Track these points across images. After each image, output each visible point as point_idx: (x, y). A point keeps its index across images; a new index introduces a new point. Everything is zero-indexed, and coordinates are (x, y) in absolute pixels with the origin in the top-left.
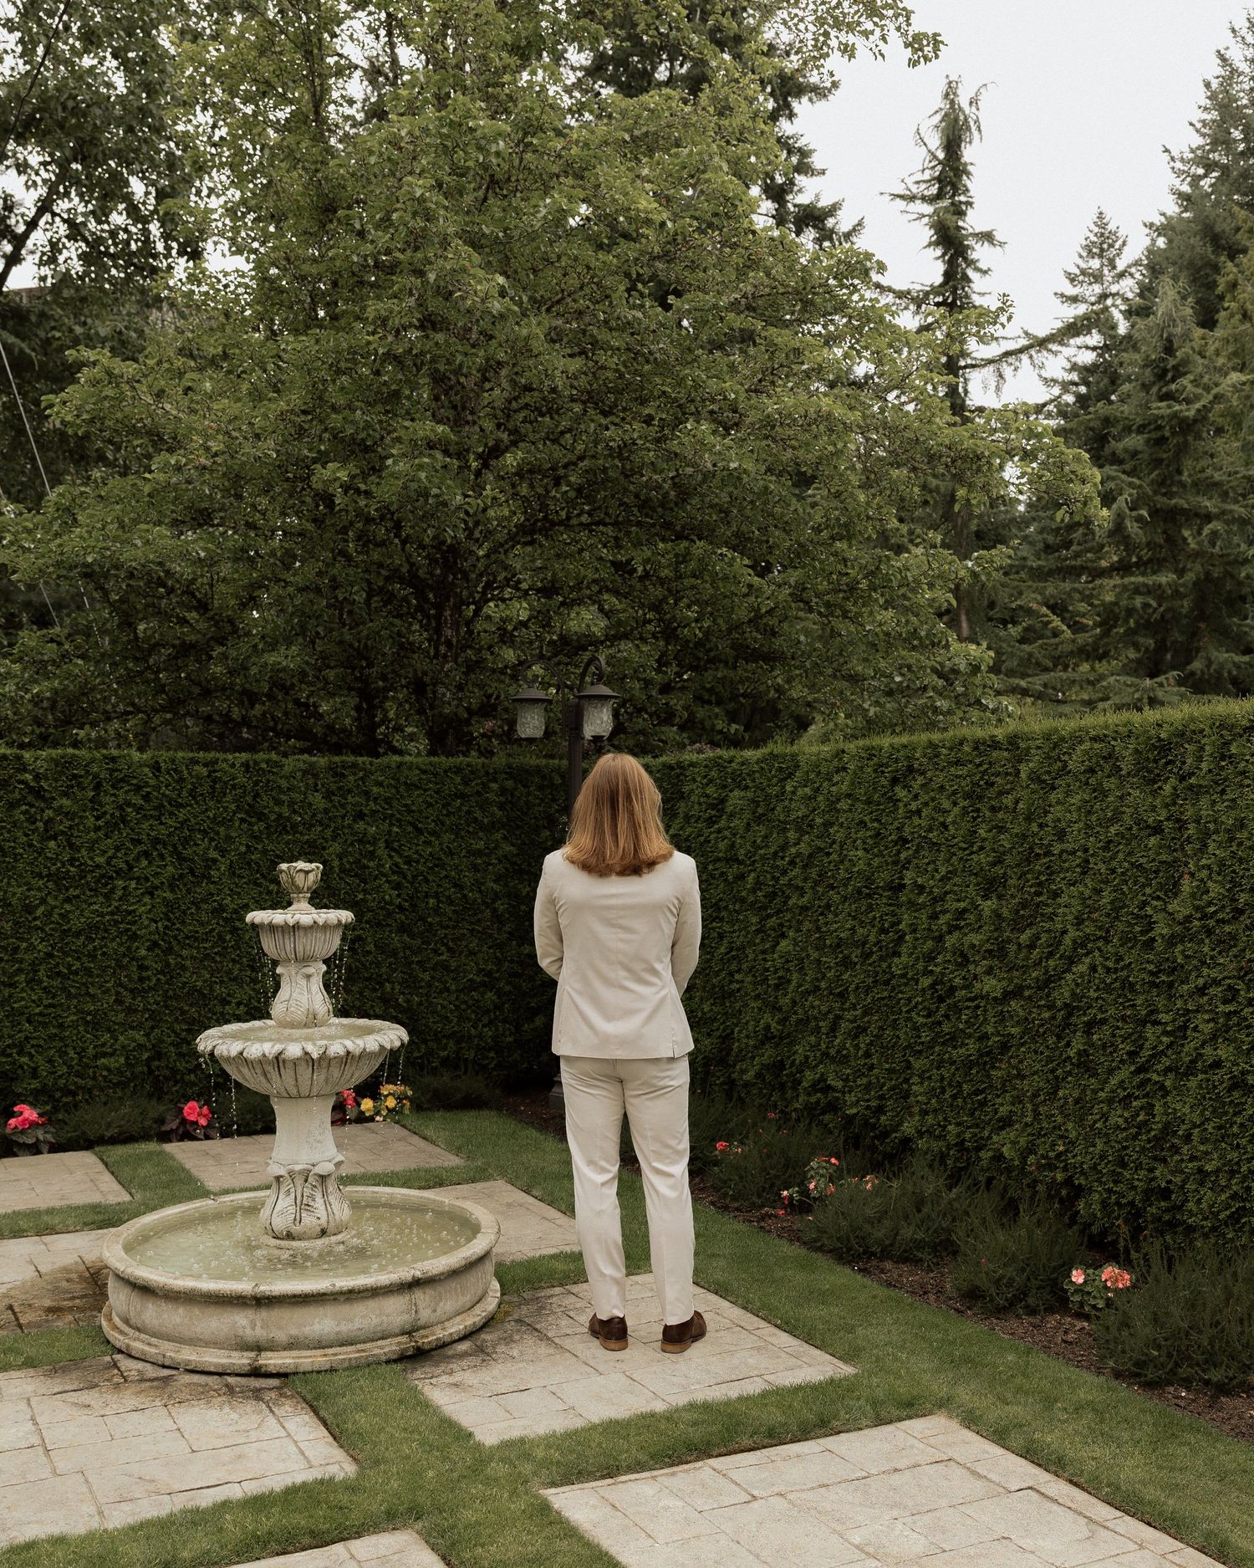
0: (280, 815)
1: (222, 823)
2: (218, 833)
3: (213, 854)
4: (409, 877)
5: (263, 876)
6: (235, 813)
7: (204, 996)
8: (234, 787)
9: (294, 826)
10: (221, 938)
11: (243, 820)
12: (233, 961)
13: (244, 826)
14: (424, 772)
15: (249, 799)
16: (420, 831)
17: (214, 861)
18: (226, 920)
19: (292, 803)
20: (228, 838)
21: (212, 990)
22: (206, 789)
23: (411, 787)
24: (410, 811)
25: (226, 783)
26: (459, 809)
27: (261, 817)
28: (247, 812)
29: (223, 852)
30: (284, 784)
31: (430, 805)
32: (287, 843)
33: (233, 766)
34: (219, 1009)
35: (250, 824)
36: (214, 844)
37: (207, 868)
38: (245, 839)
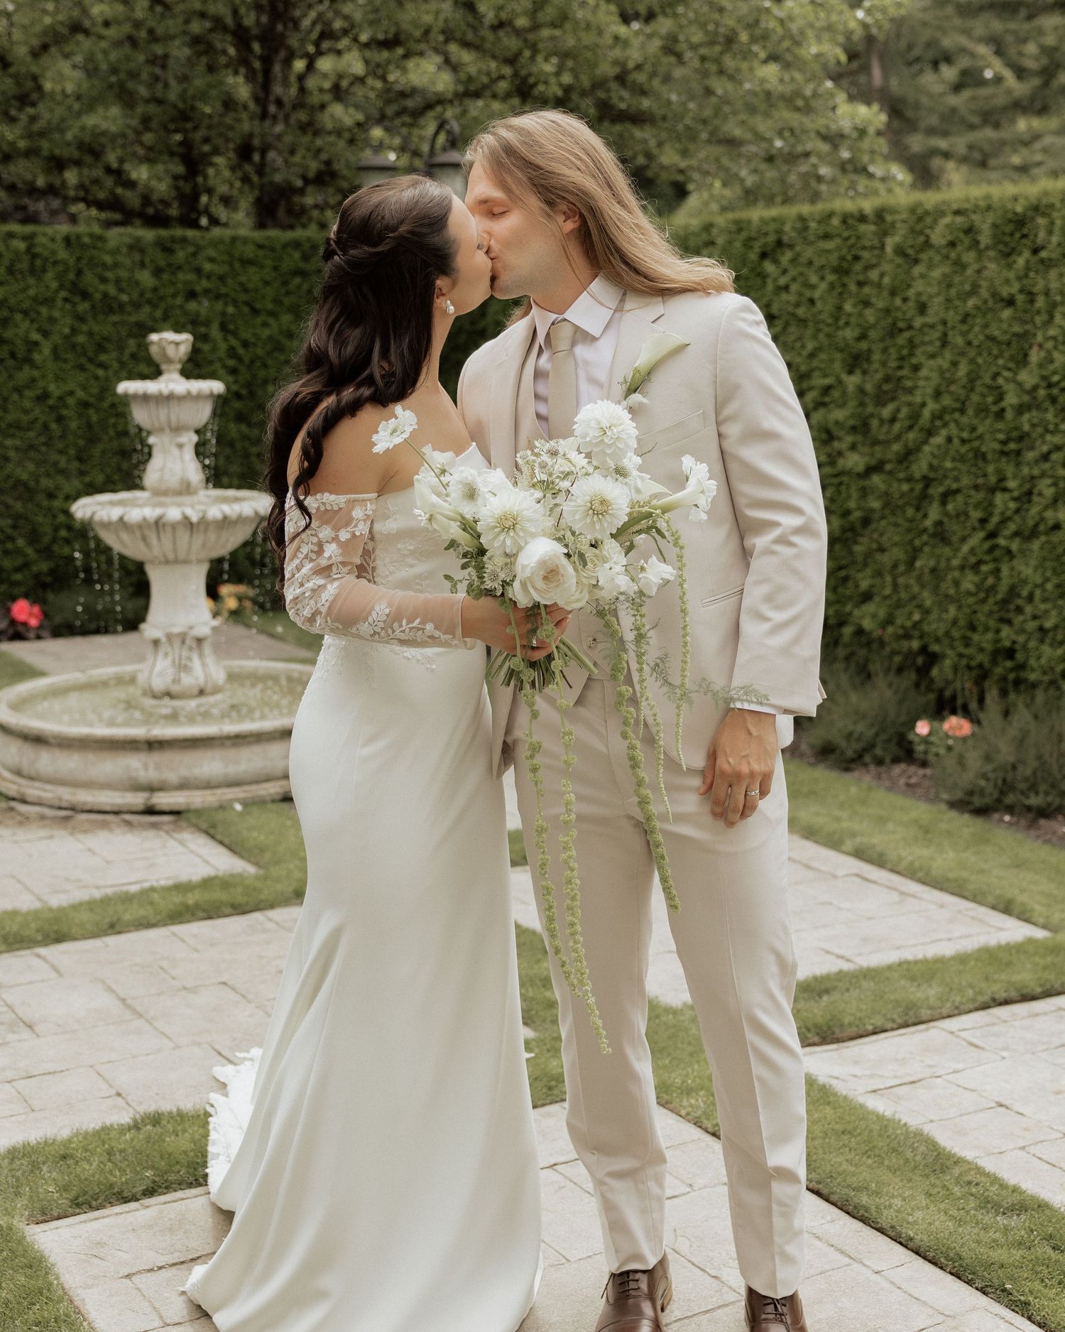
0: (105, 295)
2: (38, 313)
3: (35, 336)
4: (246, 359)
5: (90, 360)
6: (57, 291)
7: (29, 490)
8: (55, 263)
9: (121, 306)
10: (46, 426)
11: (66, 300)
12: (61, 452)
13: (68, 306)
14: (260, 247)
15: (71, 276)
16: (255, 311)
17: (36, 344)
18: (51, 408)
19: (118, 281)
20: (52, 320)
21: (37, 482)
22: (24, 265)
23: (246, 262)
24: (246, 290)
25: (46, 259)
26: (299, 287)
27: (85, 295)
28: (71, 291)
29: (46, 334)
30: (108, 259)
31: (267, 283)
32: (115, 324)
33: (53, 240)
34: (45, 503)
36: (36, 326)
37: (30, 351)
38: (69, 320)
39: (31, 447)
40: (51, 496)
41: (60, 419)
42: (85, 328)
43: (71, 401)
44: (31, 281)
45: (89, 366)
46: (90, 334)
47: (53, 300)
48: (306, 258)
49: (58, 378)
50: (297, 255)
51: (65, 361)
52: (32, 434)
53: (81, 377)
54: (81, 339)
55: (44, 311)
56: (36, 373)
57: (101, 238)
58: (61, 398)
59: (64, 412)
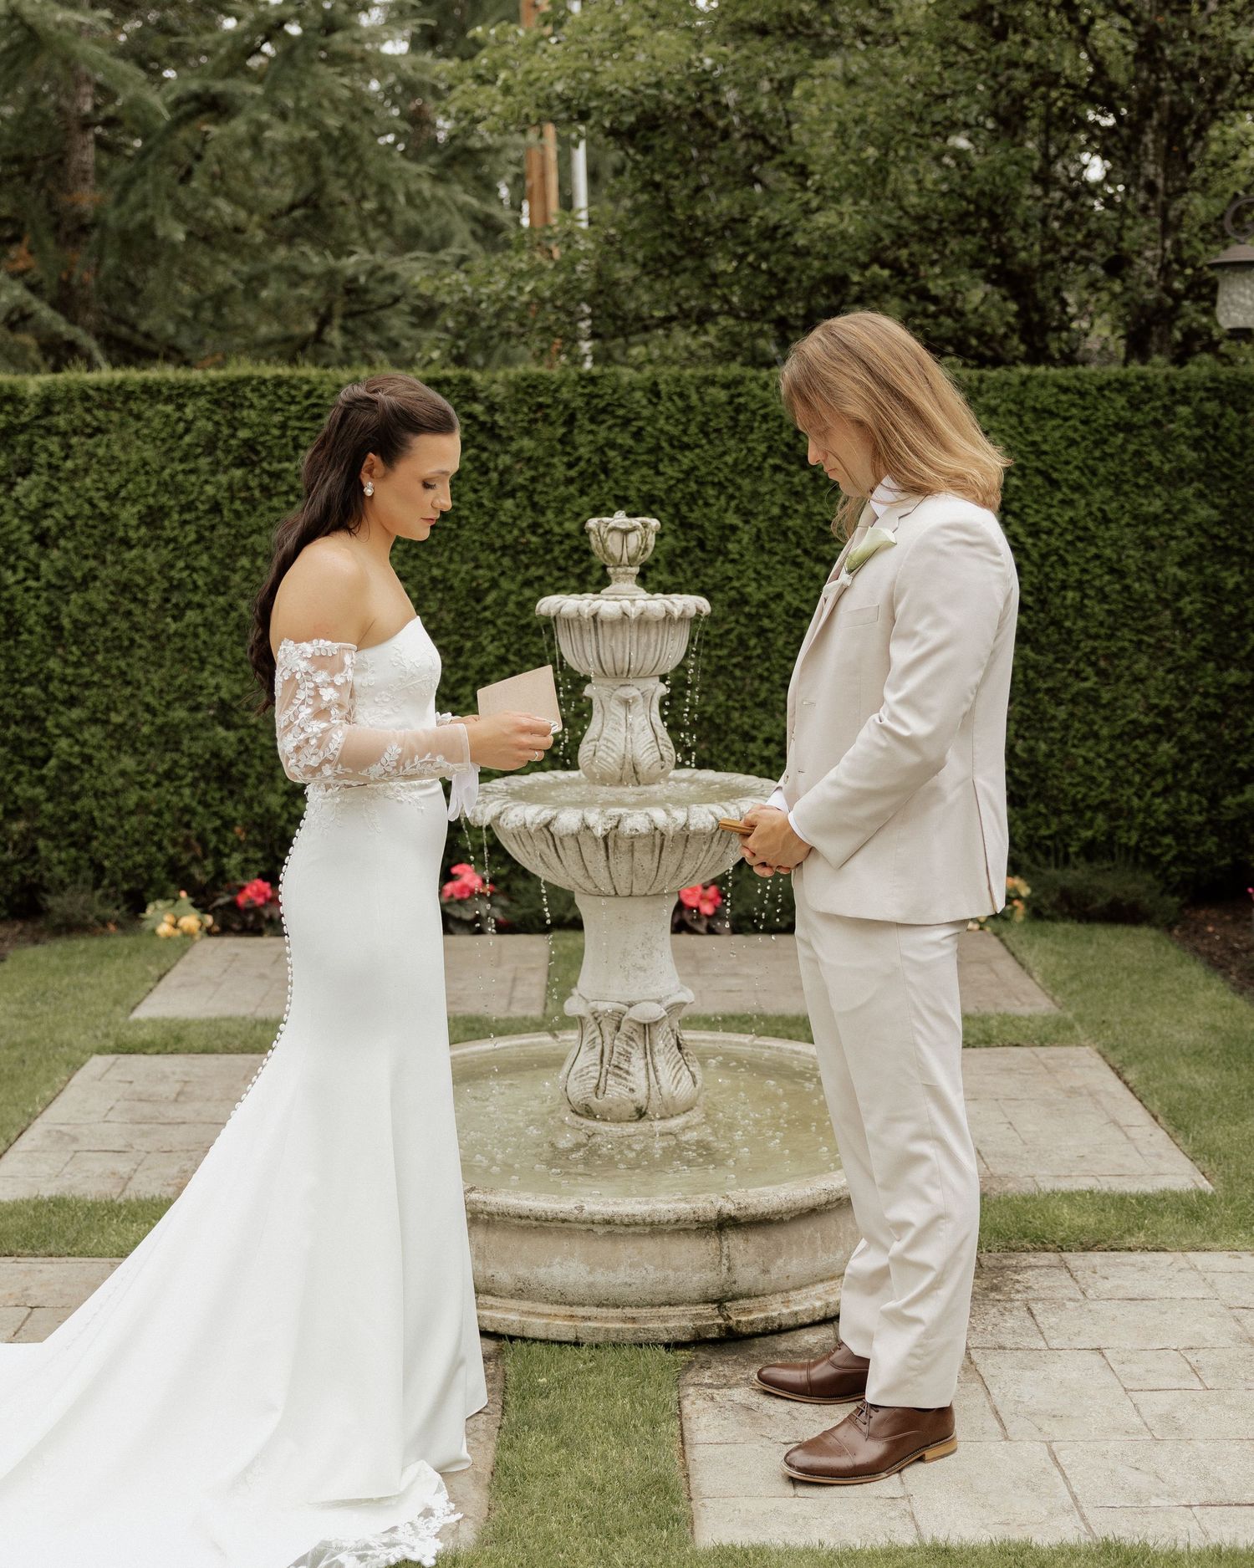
1: (744, 473)
2: (739, 488)
3: (732, 518)
4: (1035, 555)
5: (806, 552)
6: (765, 457)
7: (718, 727)
8: (765, 418)
10: (742, 642)
11: (776, 469)
12: (761, 678)
13: (780, 477)
14: (1065, 390)
16: (1054, 484)
17: (734, 529)
18: (749, 616)
20: (755, 495)
21: (729, 719)
22: (723, 421)
23: (1044, 413)
24: (1040, 454)
25: (754, 413)
26: (1123, 448)
28: (785, 457)
29: (747, 515)
31: (1072, 443)
35: (788, 474)
36: (733, 504)
37: (724, 539)
38: (779, 498)
39: (721, 669)
40: (748, 738)
41: (761, 632)
42: (801, 508)
43: (777, 608)
44: (732, 443)
45: (808, 563)
47: (759, 469)
48: (1134, 405)
49: (759, 577)
50: (1121, 401)
51: (772, 553)
52: (724, 652)
53: (792, 576)
54: (794, 522)
55: (746, 484)
56: (730, 570)
58: (763, 604)
59: (766, 623)
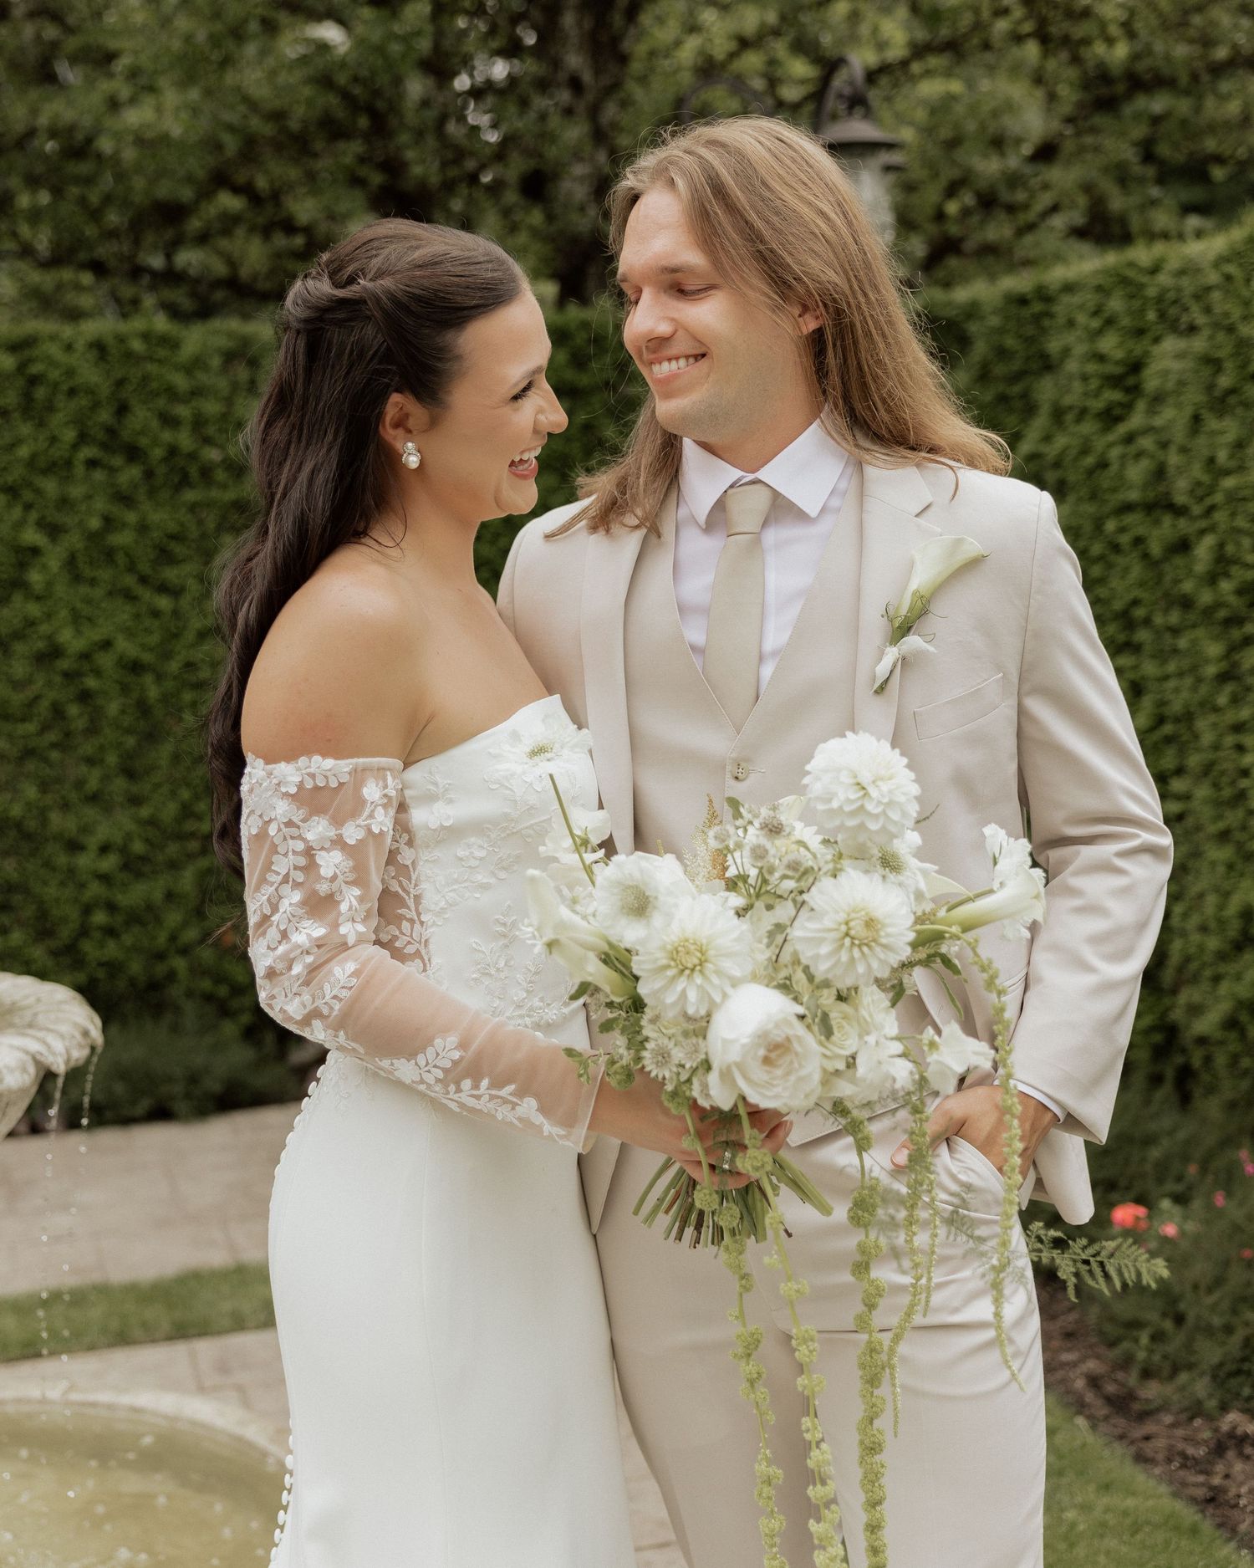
0: (173, 451)
1: (50, 469)
2: (38, 492)
3: (32, 536)
5: (143, 580)
6: (75, 447)
7: (28, 836)
8: (72, 392)
9: (206, 473)
10: (58, 711)
11: (92, 464)
12: (91, 761)
13: (99, 475)
15: (105, 416)
17: (35, 551)
18: (68, 676)
19: (199, 423)
20: (64, 503)
21: (44, 821)
22: (11, 399)
25: (56, 385)
27: (133, 453)
28: (104, 446)
29: (54, 531)
30: (181, 382)
32: (193, 508)
33: (69, 348)
34: (62, 860)
35: (112, 470)
36: (34, 516)
37: (22, 566)
38: (100, 504)
39: (29, 753)
40: (74, 846)
41: (85, 697)
42: (131, 517)
43: (106, 661)
44: (25, 429)
45: (146, 594)
46: (143, 528)
47: (69, 463)
49: (76, 618)
51: (93, 582)
52: (31, 727)
53: (124, 613)
54: (122, 539)
55: (50, 486)
56: (34, 609)
57: (170, 343)
58: (85, 656)
59: (91, 683)
